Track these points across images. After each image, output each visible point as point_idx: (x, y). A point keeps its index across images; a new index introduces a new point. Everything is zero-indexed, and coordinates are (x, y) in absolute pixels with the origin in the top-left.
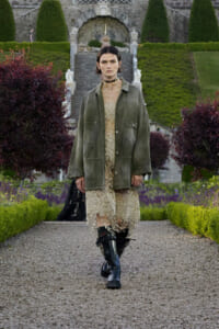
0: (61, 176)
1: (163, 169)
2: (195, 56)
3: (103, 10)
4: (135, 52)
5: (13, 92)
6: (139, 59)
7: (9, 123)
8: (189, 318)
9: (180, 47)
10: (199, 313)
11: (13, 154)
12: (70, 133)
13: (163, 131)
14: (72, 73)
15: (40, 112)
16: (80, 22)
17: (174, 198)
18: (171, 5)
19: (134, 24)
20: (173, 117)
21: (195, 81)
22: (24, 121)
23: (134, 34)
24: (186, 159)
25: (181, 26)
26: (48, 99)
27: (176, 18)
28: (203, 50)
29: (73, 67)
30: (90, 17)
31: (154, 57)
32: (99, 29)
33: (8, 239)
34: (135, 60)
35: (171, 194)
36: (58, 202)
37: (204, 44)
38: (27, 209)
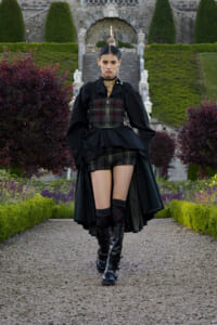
0: (69, 173)
1: (171, 167)
2: (201, 57)
3: (111, 11)
4: (142, 52)
5: (19, 91)
6: (146, 60)
7: (15, 122)
9: (186, 48)
11: (20, 152)
13: (169, 130)
14: (80, 73)
15: (46, 112)
16: (88, 23)
17: (179, 196)
18: (177, 7)
19: (141, 26)
20: (179, 116)
22: (31, 120)
23: (141, 36)
25: (187, 28)
26: (55, 99)
27: (183, 20)
28: (209, 51)
29: (81, 68)
30: (98, 17)
31: (160, 58)
32: (106, 30)
33: (12, 237)
34: (142, 61)
35: (176, 192)
36: (65, 200)
37: (210, 45)
38: (31, 207)
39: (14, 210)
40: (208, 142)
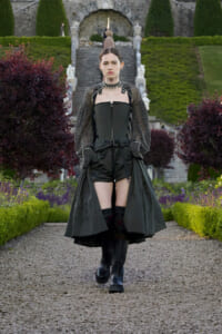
0: (62, 175)
1: (169, 168)
2: (201, 51)
3: (105, 2)
4: (138, 47)
5: (12, 88)
6: (142, 54)
7: (8, 121)
8: (198, 323)
9: (186, 41)
10: (209, 317)
11: (13, 153)
12: (73, 130)
13: (168, 128)
14: (74, 68)
15: (41, 109)
16: (82, 15)
17: (180, 199)
19: (137, 18)
20: (180, 113)
21: (200, 76)
22: (25, 118)
23: (138, 28)
24: (193, 157)
25: (186, 20)
26: (49, 96)
27: (181, 11)
28: (209, 44)
29: (74, 63)
30: (91, 10)
31: (158, 52)
32: (101, 22)
33: (9, 242)
34: (139, 55)
35: (177, 195)
37: (210, 37)
38: (28, 211)
39: (10, 213)
40: (211, 141)
